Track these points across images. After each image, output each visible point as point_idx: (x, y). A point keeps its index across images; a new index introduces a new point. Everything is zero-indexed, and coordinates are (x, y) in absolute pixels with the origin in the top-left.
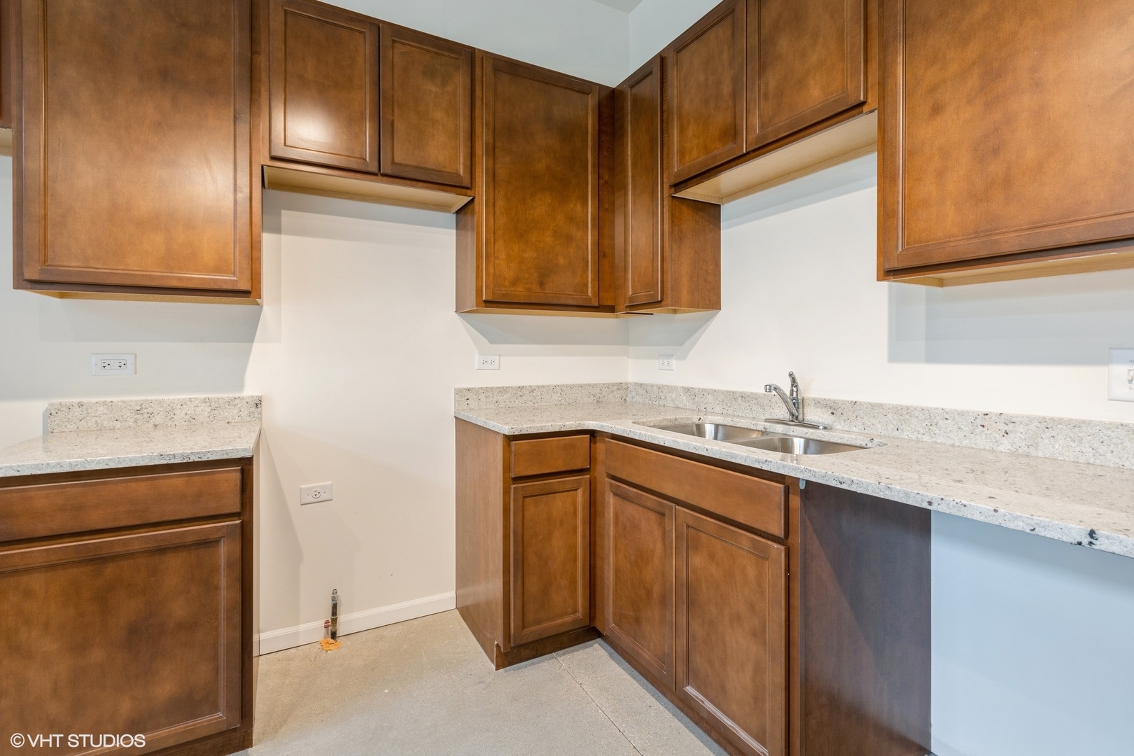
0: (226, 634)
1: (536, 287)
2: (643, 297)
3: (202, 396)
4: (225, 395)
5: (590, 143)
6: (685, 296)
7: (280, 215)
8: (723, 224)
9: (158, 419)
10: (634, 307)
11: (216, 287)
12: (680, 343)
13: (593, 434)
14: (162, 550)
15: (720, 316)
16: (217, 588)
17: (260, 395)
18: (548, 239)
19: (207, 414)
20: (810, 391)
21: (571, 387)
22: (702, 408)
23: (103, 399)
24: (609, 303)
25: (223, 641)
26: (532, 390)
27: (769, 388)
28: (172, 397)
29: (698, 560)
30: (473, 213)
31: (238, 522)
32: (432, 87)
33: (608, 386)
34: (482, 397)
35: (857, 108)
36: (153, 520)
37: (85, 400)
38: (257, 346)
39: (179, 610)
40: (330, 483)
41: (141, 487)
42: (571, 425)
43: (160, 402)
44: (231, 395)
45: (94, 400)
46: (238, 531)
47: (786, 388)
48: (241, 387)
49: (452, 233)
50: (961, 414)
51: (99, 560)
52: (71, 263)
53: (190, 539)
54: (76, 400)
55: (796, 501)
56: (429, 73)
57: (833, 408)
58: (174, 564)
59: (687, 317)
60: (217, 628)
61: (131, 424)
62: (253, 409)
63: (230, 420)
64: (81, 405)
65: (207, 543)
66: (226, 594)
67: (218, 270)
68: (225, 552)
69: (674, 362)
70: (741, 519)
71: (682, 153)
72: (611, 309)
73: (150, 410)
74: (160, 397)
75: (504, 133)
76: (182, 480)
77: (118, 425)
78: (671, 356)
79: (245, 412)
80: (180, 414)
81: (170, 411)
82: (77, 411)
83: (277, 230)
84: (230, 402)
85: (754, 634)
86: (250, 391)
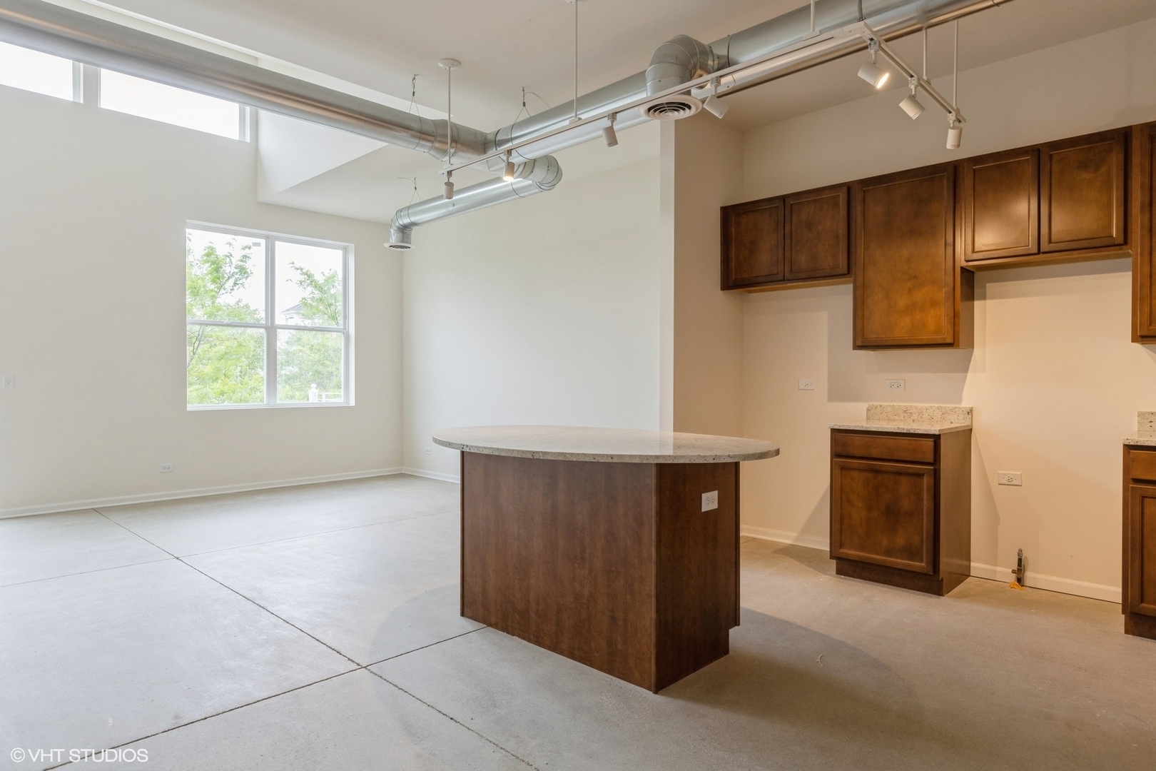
0: (926, 523)
3: (937, 405)
4: (949, 406)
7: (985, 287)
9: (915, 417)
11: (934, 343)
14: (899, 473)
16: (923, 499)
17: (971, 406)
19: (939, 417)
23: (889, 404)
25: (925, 527)
28: (920, 405)
31: (932, 468)
36: (896, 458)
37: (882, 404)
38: (969, 375)
39: (906, 504)
40: (1020, 473)
41: (891, 441)
43: (916, 407)
44: (954, 406)
45: (886, 404)
46: (933, 473)
48: (960, 401)
51: (876, 471)
52: (872, 336)
53: (911, 471)
54: (879, 404)
58: (904, 480)
60: (923, 520)
61: (903, 418)
62: (966, 415)
63: (952, 421)
64: (881, 406)
65: (919, 475)
66: (927, 504)
67: (935, 331)
68: (926, 481)
73: (911, 411)
74: (916, 405)
76: (907, 441)
77: (896, 418)
79: (961, 416)
80: (926, 415)
81: (921, 413)
82: (879, 409)
83: (984, 297)
84: (954, 409)
86: (966, 404)
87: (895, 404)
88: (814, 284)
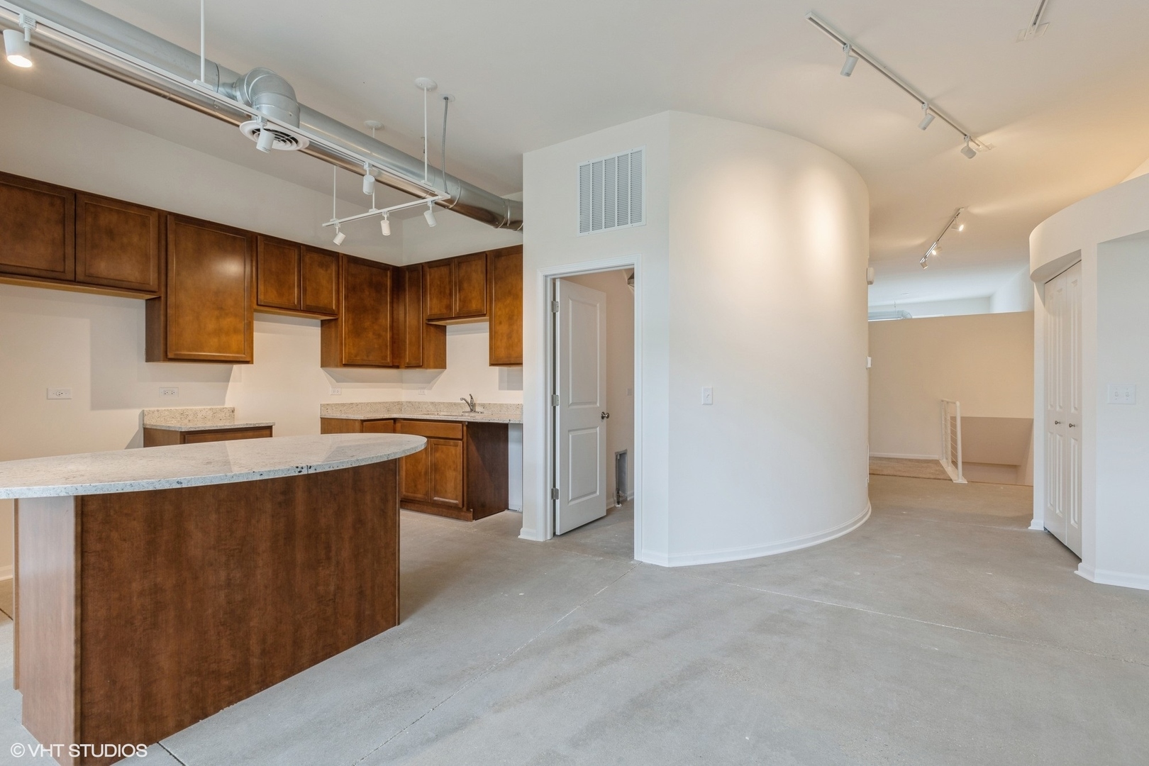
1: (365, 358)
2: (414, 363)
3: (209, 407)
4: (219, 407)
5: (389, 292)
6: (432, 364)
8: (447, 334)
9: (190, 418)
10: (409, 367)
12: (429, 381)
13: (395, 420)
15: (446, 371)
17: (233, 407)
18: (370, 335)
19: (211, 416)
20: (477, 400)
21: (375, 403)
22: (439, 410)
23: (166, 408)
24: (397, 364)
26: (357, 405)
27: (462, 399)
28: (196, 408)
29: (438, 455)
30: (336, 327)
32: (321, 271)
33: (393, 403)
34: (334, 408)
35: (484, 315)
37: (159, 409)
38: (230, 383)
42: (387, 416)
43: (191, 410)
44: (221, 407)
47: (469, 400)
48: (224, 403)
49: (320, 328)
50: (514, 405)
54: (155, 409)
55: (465, 428)
56: (321, 265)
57: (483, 406)
59: (430, 372)
62: (231, 413)
64: (158, 411)
67: (238, 353)
69: (426, 391)
70: (451, 437)
71: (431, 309)
72: (397, 367)
73: (187, 413)
74: (191, 408)
75: (352, 289)
78: (424, 388)
79: (228, 415)
80: (200, 415)
82: (156, 413)
84: (221, 410)
85: (454, 470)
86: (228, 404)
87: (172, 408)
88: (83, 289)
